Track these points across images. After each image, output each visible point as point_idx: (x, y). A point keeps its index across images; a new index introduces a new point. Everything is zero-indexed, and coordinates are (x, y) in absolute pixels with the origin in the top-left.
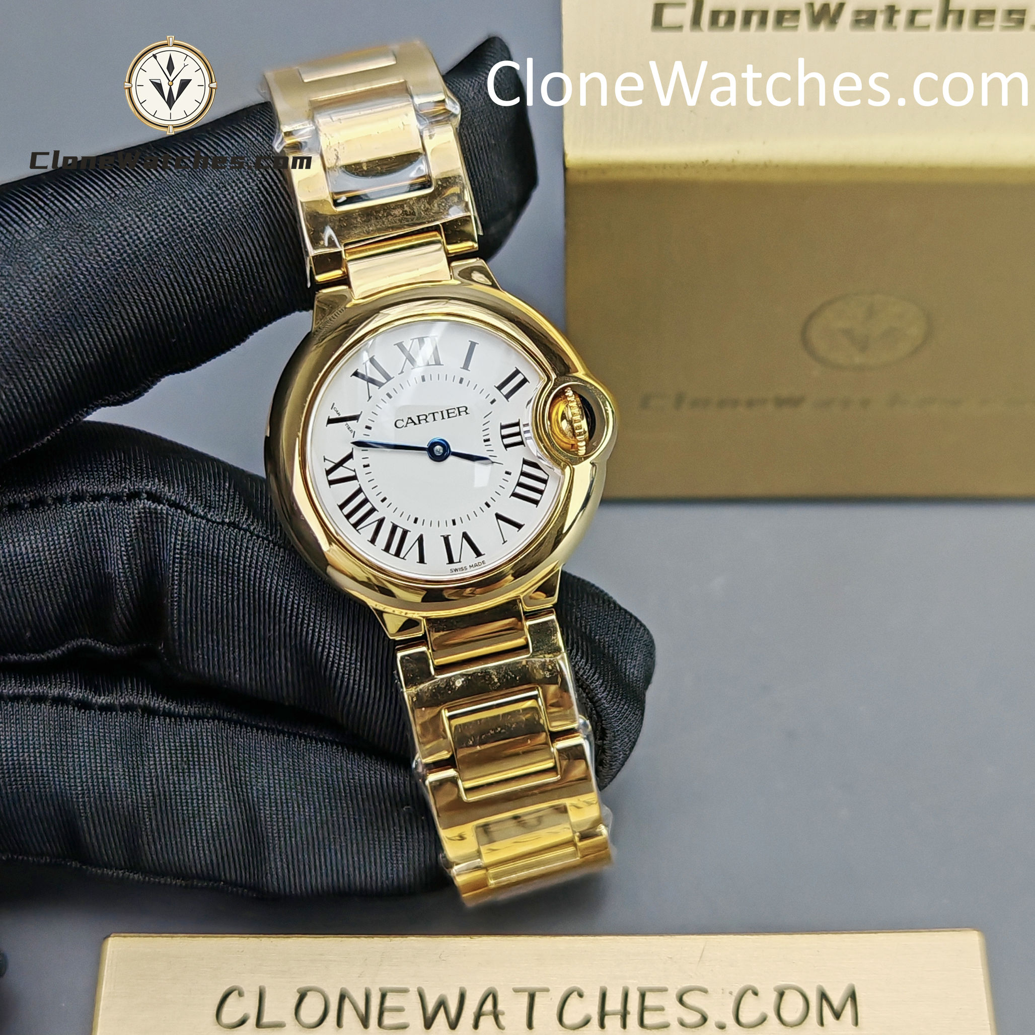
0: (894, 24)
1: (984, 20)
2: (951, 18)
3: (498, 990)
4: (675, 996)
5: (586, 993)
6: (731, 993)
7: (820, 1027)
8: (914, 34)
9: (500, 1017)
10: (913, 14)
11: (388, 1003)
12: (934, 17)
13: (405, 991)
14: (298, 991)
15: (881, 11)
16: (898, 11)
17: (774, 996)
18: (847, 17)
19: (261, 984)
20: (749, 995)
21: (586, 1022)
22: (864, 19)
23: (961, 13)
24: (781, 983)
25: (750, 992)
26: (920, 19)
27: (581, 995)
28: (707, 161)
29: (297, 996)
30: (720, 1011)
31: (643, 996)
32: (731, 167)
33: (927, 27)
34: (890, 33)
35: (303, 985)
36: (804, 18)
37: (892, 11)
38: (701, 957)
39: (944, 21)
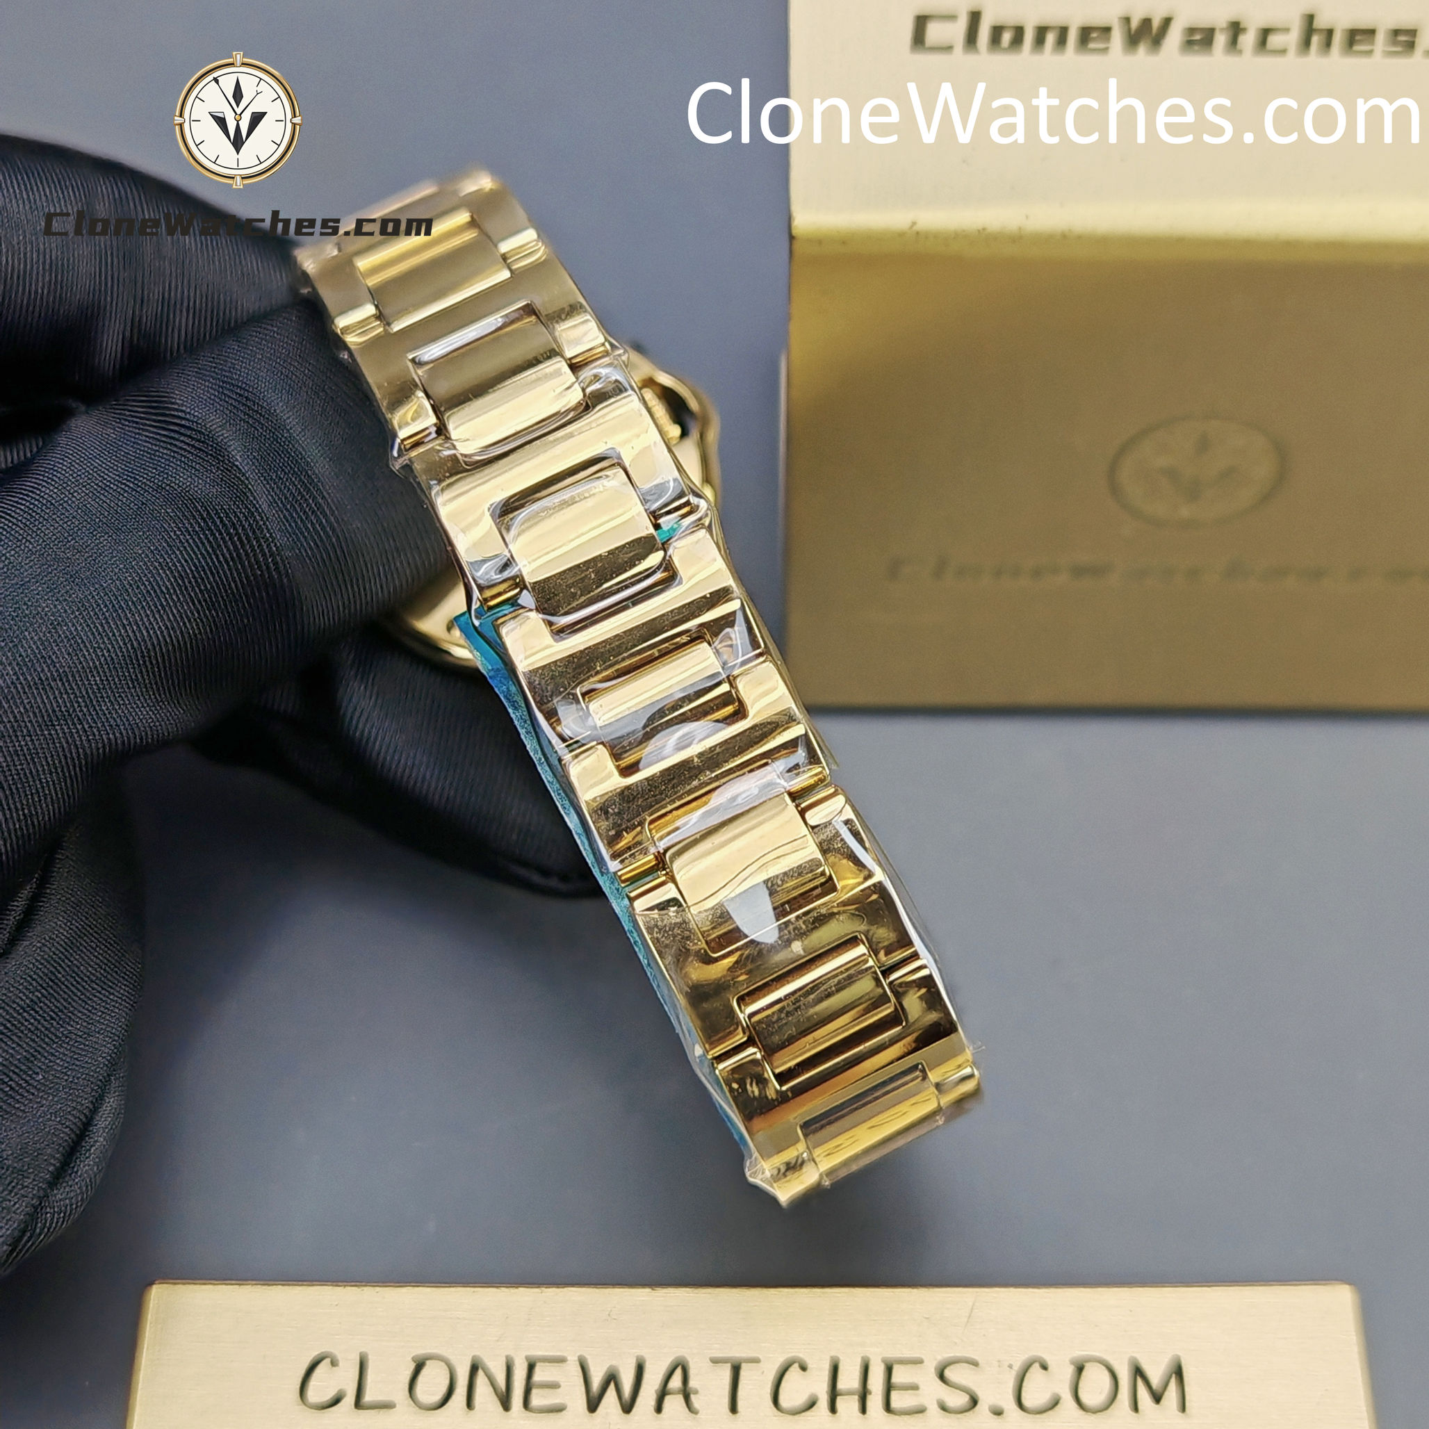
0: (1238, 47)
1: (1360, 42)
2: (1315, 39)
3: (689, 1359)
4: (933, 1370)
5: (811, 1365)
6: (1010, 1366)
7: (1134, 1414)
8: (1266, 61)
9: (693, 1397)
10: (1265, 33)
11: (538, 1376)
12: (1292, 38)
13: (561, 1360)
14: (413, 1359)
15: (1222, 30)
16: (1244, 30)
17: (1070, 1371)
18: (1174, 37)
19: (363, 1350)
20: (1036, 1368)
21: (812, 1404)
22: (1199, 39)
23: (1330, 33)
24: (1079, 1353)
25: (1037, 1365)
26: (1274, 41)
27: (803, 1368)
28: (984, 229)
29: (412, 1366)
30: (995, 1391)
31: (889, 1370)
32: (1017, 238)
33: (1283, 52)
34: (1232, 60)
35: (421, 1351)
36: (1117, 37)
37: (1236, 29)
38: (969, 1317)
39: (1306, 43)
